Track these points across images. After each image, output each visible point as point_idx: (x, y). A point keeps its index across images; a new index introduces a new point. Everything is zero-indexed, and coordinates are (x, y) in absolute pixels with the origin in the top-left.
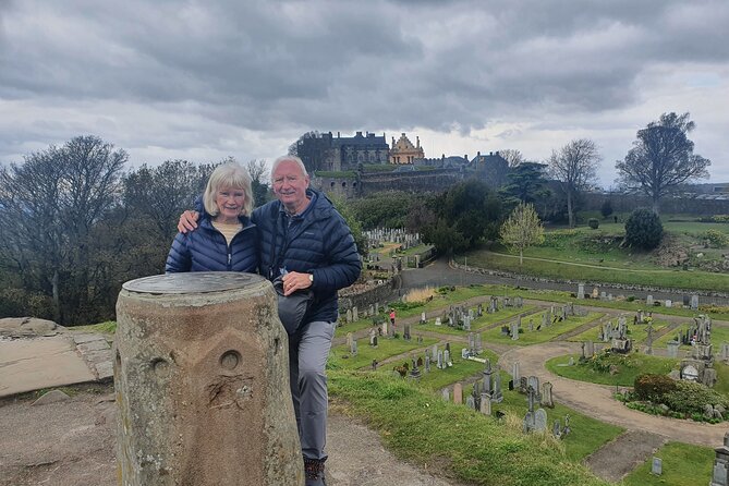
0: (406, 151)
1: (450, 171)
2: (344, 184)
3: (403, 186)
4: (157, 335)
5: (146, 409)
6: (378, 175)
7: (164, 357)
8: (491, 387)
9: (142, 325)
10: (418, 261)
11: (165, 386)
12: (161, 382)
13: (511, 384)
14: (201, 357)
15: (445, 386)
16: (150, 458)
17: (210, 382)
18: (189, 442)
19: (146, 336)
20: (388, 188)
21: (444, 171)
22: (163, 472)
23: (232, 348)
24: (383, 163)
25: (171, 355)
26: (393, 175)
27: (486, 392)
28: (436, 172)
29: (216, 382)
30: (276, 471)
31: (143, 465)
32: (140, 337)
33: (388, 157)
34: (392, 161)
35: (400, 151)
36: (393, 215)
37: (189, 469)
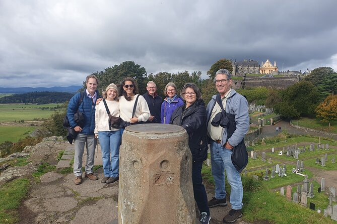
0: (269, 68)
1: (291, 78)
2: (236, 83)
3: (266, 85)
4: (136, 150)
5: (129, 181)
6: (254, 79)
7: (138, 160)
8: (308, 189)
9: (130, 145)
10: (272, 122)
11: (137, 173)
12: (136, 170)
13: (319, 189)
14: (152, 162)
15: (282, 186)
16: (129, 203)
17: (155, 173)
18: (145, 199)
19: (132, 150)
20: (258, 85)
21: (288, 78)
22: (134, 211)
23: (166, 159)
24: (256, 73)
25: (141, 160)
26: (261, 79)
27: (305, 192)
28: (284, 78)
29: (158, 174)
30: (183, 218)
31: (126, 206)
32: (129, 150)
33: (259, 70)
34: (261, 72)
35: (266, 68)
36: (259, 99)
37: (144, 211)
